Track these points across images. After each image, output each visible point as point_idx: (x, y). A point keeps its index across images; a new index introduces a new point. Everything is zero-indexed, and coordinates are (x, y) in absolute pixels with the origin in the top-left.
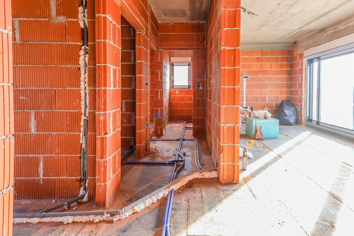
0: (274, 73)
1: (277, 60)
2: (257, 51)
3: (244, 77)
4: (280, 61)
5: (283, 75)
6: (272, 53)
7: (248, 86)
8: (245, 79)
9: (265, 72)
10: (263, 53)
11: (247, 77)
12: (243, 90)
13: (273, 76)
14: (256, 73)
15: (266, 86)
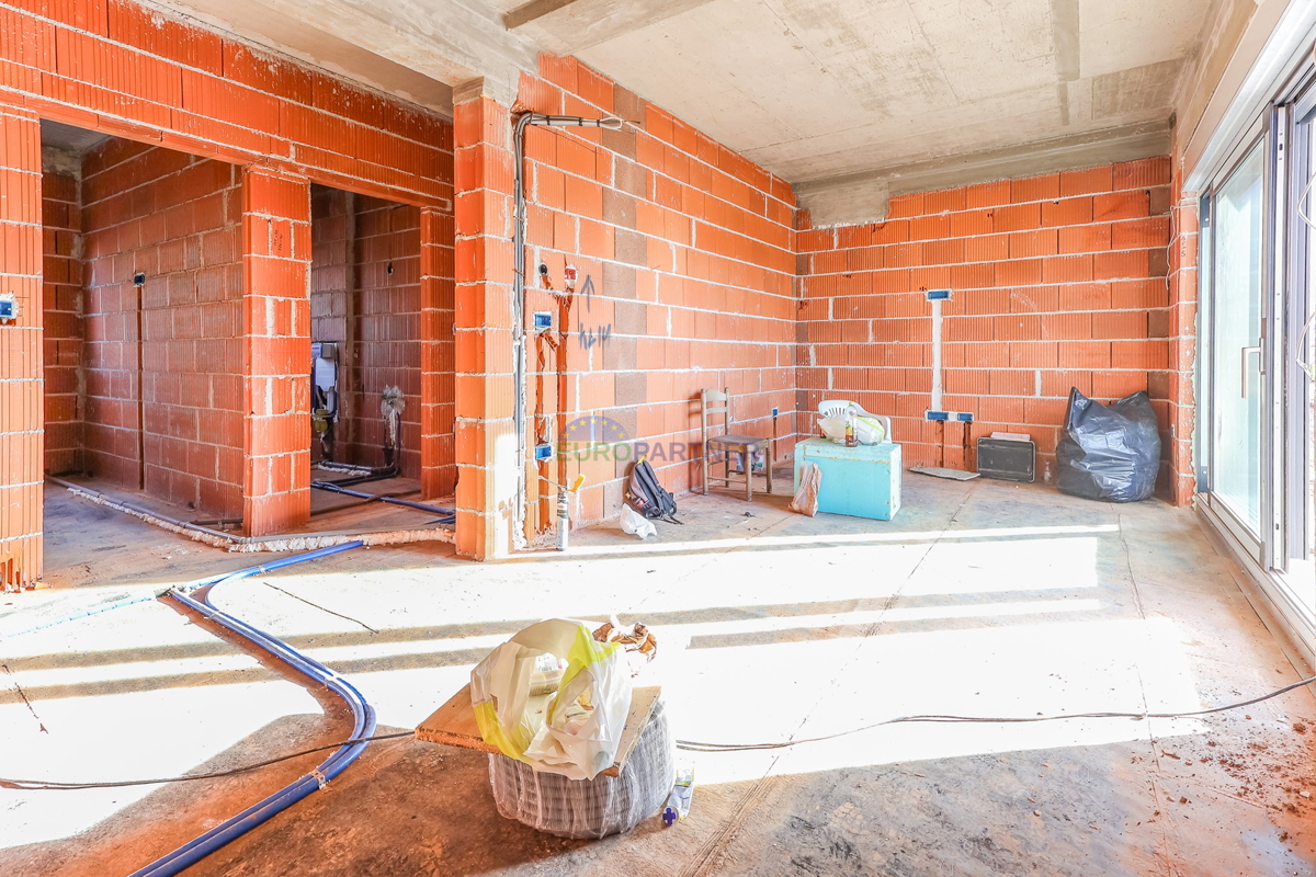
0: (1074, 269)
1: (1089, 210)
2: (988, 186)
3: (934, 296)
4: (1103, 216)
5: (1120, 276)
6: (1064, 182)
7: (951, 330)
8: (936, 304)
9: (1028, 270)
10: (1018, 188)
11: (945, 295)
12: (930, 346)
13: (1069, 284)
14: (987, 275)
15: (1033, 328)
